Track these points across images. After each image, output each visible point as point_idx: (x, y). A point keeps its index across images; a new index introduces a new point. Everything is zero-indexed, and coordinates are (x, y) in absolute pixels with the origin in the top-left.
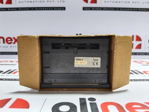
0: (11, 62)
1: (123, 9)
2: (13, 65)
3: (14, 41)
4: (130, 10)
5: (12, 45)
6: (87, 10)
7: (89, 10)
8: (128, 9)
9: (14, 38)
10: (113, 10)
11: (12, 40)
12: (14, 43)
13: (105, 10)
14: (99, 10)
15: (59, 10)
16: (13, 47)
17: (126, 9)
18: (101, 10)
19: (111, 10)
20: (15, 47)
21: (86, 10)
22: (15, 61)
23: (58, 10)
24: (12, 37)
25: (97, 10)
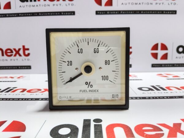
0: (12, 78)
1: (144, 12)
2: (13, 81)
3: (14, 52)
4: (153, 12)
5: (12, 57)
6: (101, 14)
7: (104, 14)
8: (151, 12)
9: (15, 49)
10: (132, 14)
11: (12, 52)
12: (15, 55)
13: (122, 14)
14: (115, 14)
15: (68, 15)
16: (14, 60)
17: (148, 12)
18: (117, 14)
19: (130, 13)
20: (16, 60)
21: (99, 14)
22: (15, 77)
23: (66, 15)
24: (12, 48)
25: (113, 14)
